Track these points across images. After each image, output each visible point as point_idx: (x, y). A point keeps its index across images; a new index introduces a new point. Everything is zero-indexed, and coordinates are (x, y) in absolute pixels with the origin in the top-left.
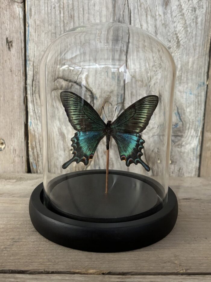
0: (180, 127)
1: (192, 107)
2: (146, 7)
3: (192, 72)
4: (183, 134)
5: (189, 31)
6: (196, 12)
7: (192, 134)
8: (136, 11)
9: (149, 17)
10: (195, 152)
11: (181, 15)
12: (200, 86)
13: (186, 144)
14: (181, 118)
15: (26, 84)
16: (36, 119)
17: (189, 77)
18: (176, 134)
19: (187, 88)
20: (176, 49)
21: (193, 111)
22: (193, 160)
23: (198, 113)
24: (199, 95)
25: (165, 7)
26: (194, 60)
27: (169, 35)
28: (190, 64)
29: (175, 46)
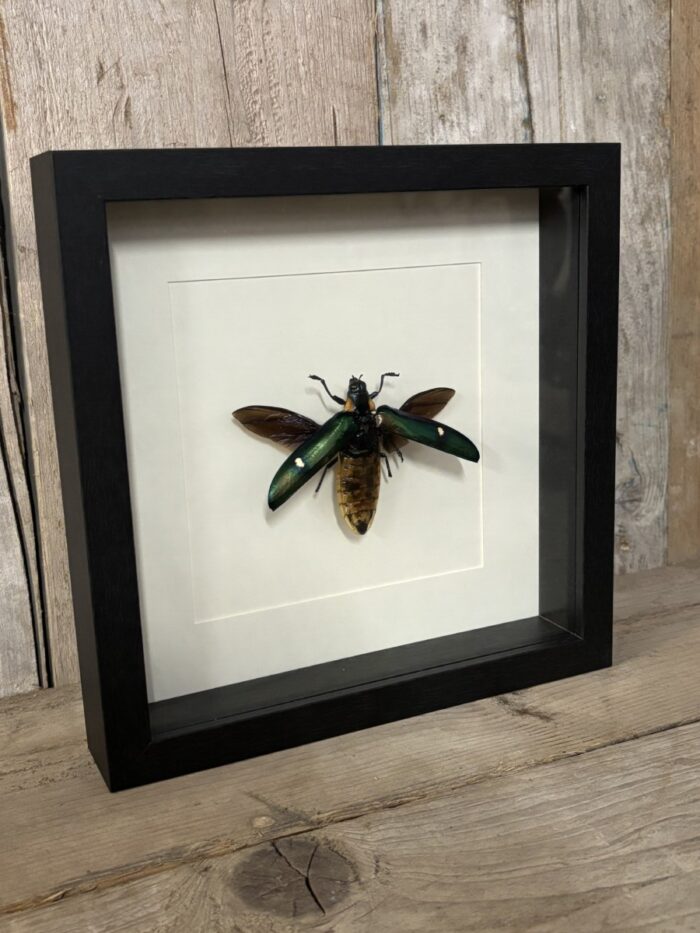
0: (637, 485)
3: (649, 389)
5: (641, 324)
6: (650, 292)
14: (638, 468)
17: (646, 398)
18: (633, 498)
28: (646, 377)
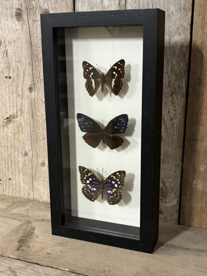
1: (172, 179)
4: (167, 196)
7: (172, 196)
10: (175, 208)
12: (176, 166)
13: (169, 202)
19: (168, 167)
21: (173, 181)
22: (174, 213)
23: (176, 183)
24: (176, 172)
26: (172, 150)
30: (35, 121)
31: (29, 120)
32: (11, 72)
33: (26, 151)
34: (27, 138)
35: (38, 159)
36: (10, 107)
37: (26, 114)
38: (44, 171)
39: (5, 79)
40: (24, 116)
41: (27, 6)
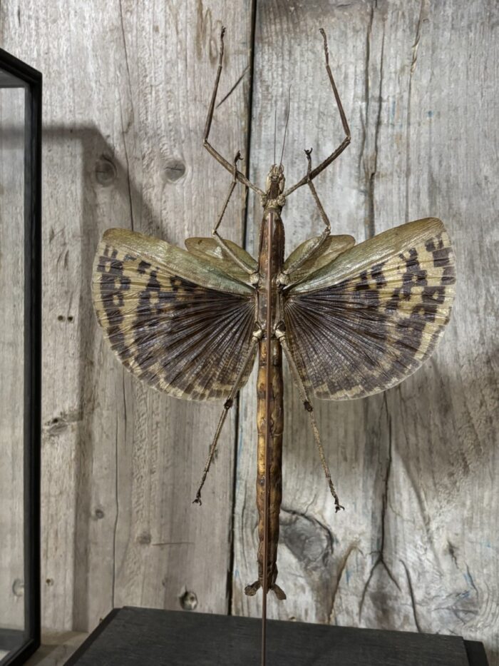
0: (473, 598)
1: (492, 567)
2: (414, 414)
3: (490, 512)
4: (479, 610)
5: (483, 451)
6: (494, 423)
7: (493, 611)
8: (399, 418)
9: (419, 427)
11: (470, 427)
13: (484, 627)
14: (474, 582)
15: (233, 512)
16: (244, 567)
17: (485, 520)
18: (466, 609)
19: (482, 537)
20: (462, 476)
21: (494, 573)
25: (443, 413)
26: (492, 495)
27: (452, 455)
28: (486, 500)
29: (461, 472)
30: (131, 426)
31: (115, 425)
32: (73, 305)
33: (99, 505)
34: (105, 472)
35: (130, 525)
36: (64, 392)
37: (108, 409)
38: (146, 556)
39: (58, 322)
40: (102, 415)
41: (128, 151)
